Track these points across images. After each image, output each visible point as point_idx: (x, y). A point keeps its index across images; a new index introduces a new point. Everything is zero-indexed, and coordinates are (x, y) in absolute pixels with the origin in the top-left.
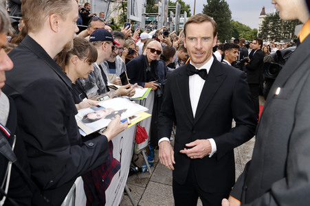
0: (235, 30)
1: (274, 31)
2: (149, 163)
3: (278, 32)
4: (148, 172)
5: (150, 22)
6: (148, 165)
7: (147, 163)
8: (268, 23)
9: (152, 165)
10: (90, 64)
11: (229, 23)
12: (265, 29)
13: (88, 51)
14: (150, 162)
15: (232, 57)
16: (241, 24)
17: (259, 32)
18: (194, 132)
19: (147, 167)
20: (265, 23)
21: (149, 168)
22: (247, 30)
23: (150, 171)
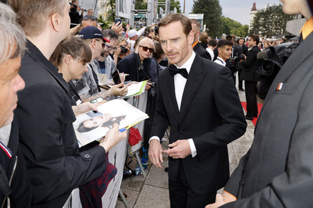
0: (226, 27)
1: (265, 27)
2: (143, 166)
3: (269, 27)
4: (142, 175)
5: (139, 19)
6: (142, 168)
7: (141, 165)
8: (259, 19)
9: (145, 167)
10: (84, 64)
11: (220, 19)
12: (256, 25)
13: (82, 50)
14: (144, 164)
15: (225, 54)
16: (232, 21)
17: (250, 28)
18: (181, 131)
19: (140, 170)
20: (257, 20)
21: (143, 170)
22: (238, 26)
23: (144, 175)
